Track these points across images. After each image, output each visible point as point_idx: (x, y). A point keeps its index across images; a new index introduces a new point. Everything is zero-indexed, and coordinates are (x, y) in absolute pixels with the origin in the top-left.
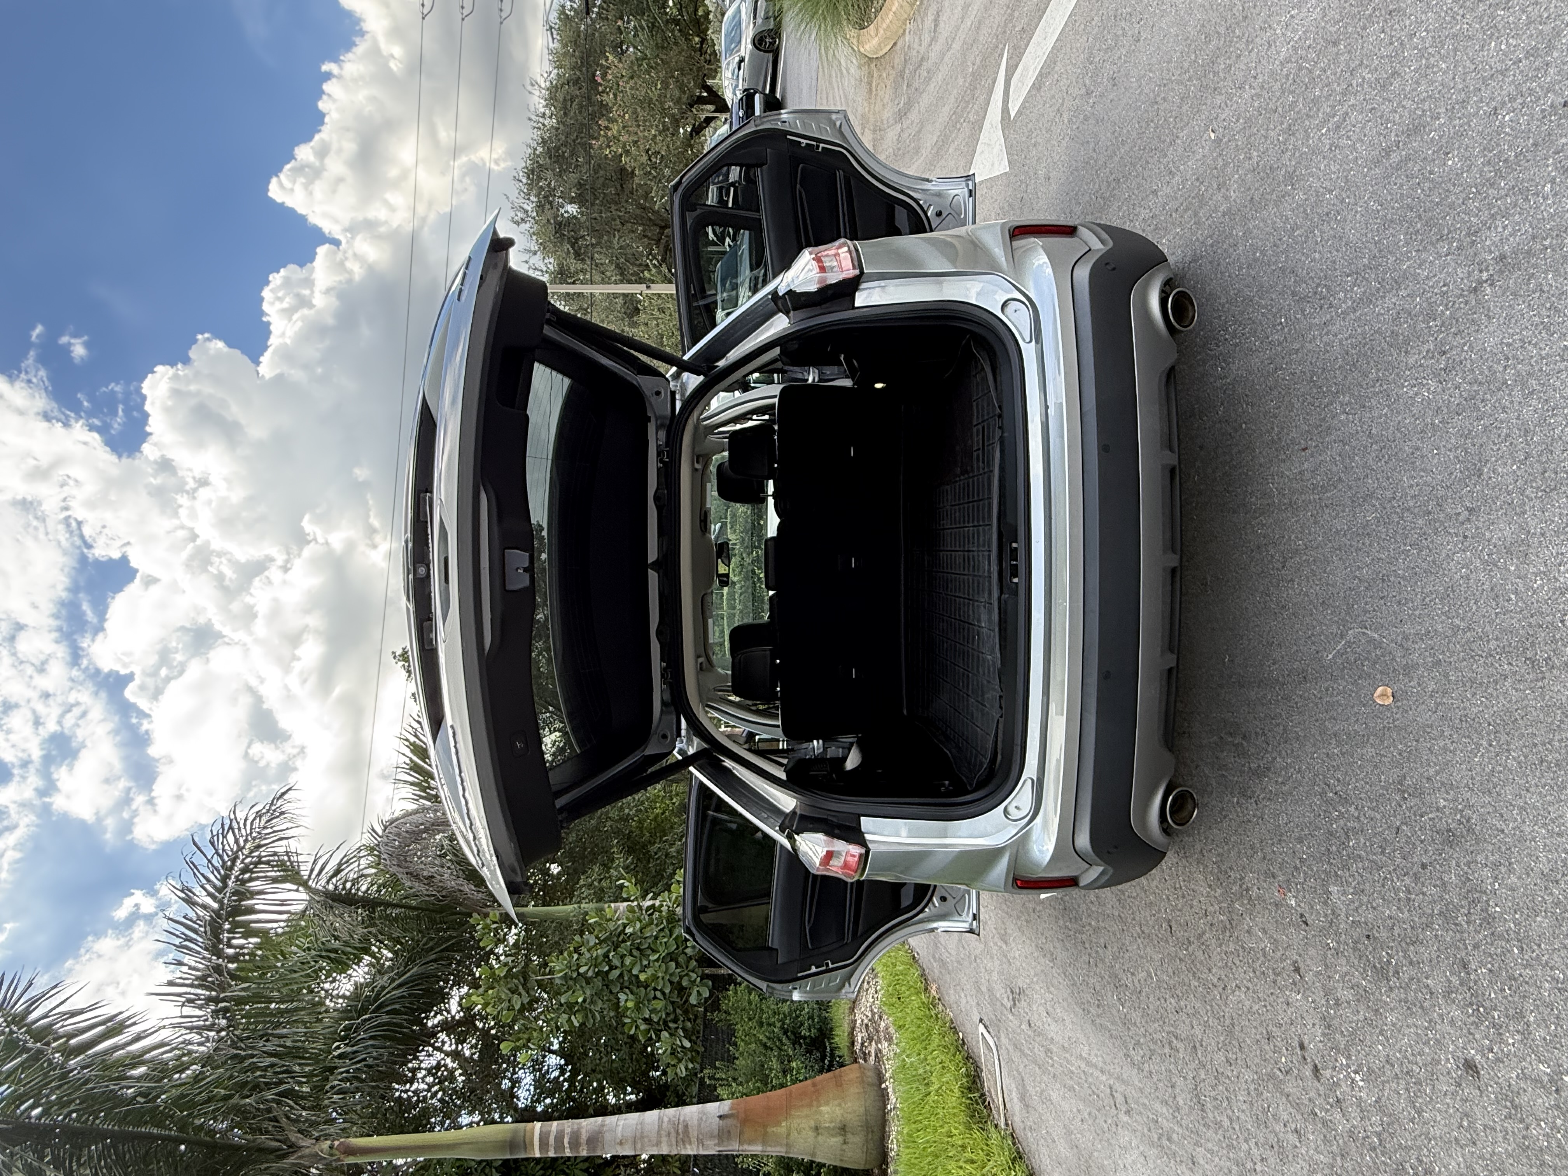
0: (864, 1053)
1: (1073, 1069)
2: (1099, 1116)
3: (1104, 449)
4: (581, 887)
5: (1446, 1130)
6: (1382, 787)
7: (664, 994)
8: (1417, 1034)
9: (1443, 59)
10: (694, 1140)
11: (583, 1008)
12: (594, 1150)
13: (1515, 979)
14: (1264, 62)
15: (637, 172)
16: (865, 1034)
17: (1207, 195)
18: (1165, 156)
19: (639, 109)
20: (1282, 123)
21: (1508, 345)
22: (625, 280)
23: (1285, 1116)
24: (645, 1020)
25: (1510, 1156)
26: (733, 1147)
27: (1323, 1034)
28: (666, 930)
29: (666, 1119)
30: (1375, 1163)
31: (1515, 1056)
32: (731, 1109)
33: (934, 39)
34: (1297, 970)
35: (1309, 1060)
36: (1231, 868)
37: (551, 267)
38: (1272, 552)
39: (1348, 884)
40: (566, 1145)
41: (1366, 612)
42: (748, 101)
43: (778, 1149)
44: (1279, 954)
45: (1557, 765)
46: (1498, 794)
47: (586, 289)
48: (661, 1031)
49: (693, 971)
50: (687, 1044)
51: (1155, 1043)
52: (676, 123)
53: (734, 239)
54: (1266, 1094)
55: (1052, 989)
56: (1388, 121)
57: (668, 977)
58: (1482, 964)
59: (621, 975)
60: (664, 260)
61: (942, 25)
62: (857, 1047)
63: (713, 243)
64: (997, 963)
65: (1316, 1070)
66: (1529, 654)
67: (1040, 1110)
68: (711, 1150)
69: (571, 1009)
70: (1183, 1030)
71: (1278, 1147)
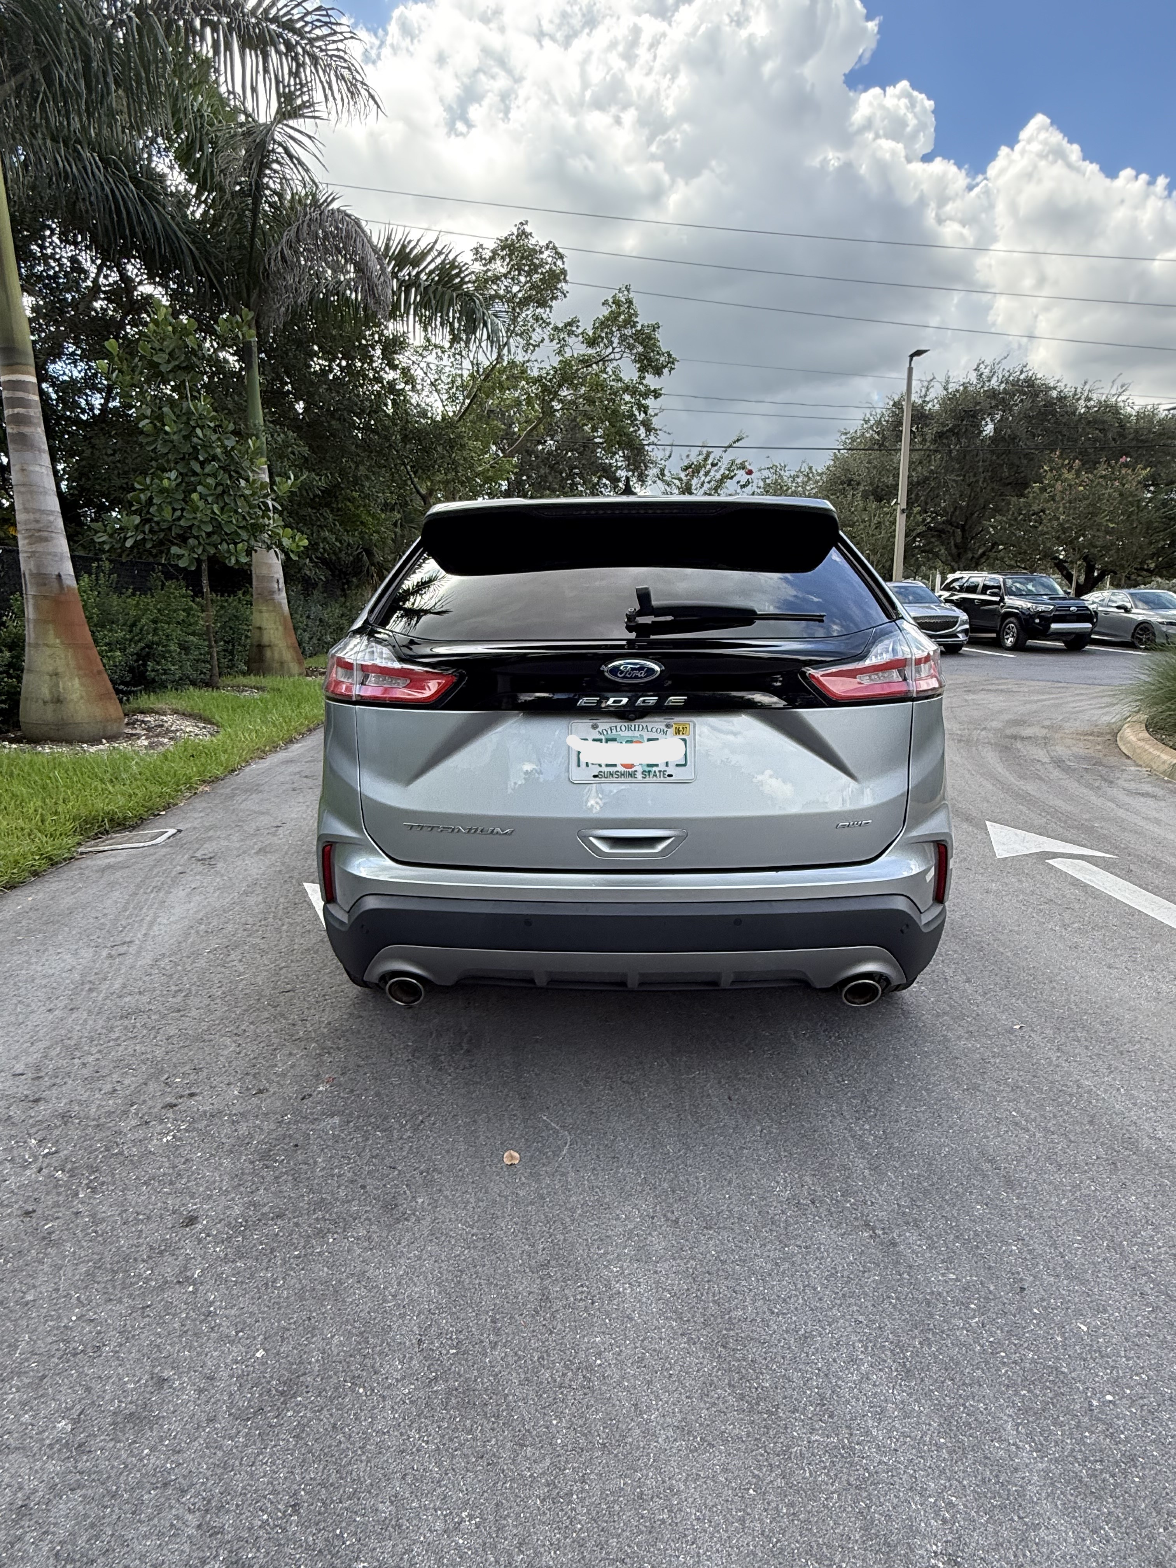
0: (134, 724)
1: (144, 910)
2: (103, 932)
3: (738, 920)
4: (284, 433)
5: (133, 1203)
6: (430, 1157)
7: (179, 519)
8: (214, 1182)
9: (1070, 1202)
10: (33, 548)
11: (159, 431)
12: (14, 442)
13: (271, 1253)
14: (1080, 1068)
15: (1022, 500)
16: (153, 724)
17: (963, 1023)
18: (1002, 989)
19: (1087, 502)
20: (1023, 1081)
21: (819, 1249)
22: (912, 487)
23: (126, 1082)
24: (151, 498)
25: (118, 1249)
26: (30, 589)
27: (205, 1112)
28: (244, 523)
29: (51, 518)
30: (96, 1150)
31: (205, 1253)
32: (68, 587)
33: (1129, 793)
34: (260, 1092)
35: (180, 1101)
36: (347, 1040)
37: (930, 406)
38: (638, 1073)
39: (342, 1131)
40: (16, 410)
41: (585, 1145)
42: (1086, 616)
43: (33, 635)
44: (273, 1077)
45: (459, 1282)
46: (431, 1241)
47: (905, 444)
48: (140, 515)
49: (204, 550)
50: (129, 544)
51: (179, 979)
52: (1070, 543)
53: (947, 601)
54: (144, 1067)
55: (218, 893)
56: (1019, 1161)
57: (196, 523)
58: (282, 1229)
59: (195, 474)
60: (930, 529)
61: (1142, 799)
62: (139, 717)
63: (944, 579)
64: (238, 845)
65: (172, 1106)
66: (553, 1263)
67: (102, 882)
68: (26, 566)
69: (157, 418)
70: (194, 1001)
71: (97, 1076)
